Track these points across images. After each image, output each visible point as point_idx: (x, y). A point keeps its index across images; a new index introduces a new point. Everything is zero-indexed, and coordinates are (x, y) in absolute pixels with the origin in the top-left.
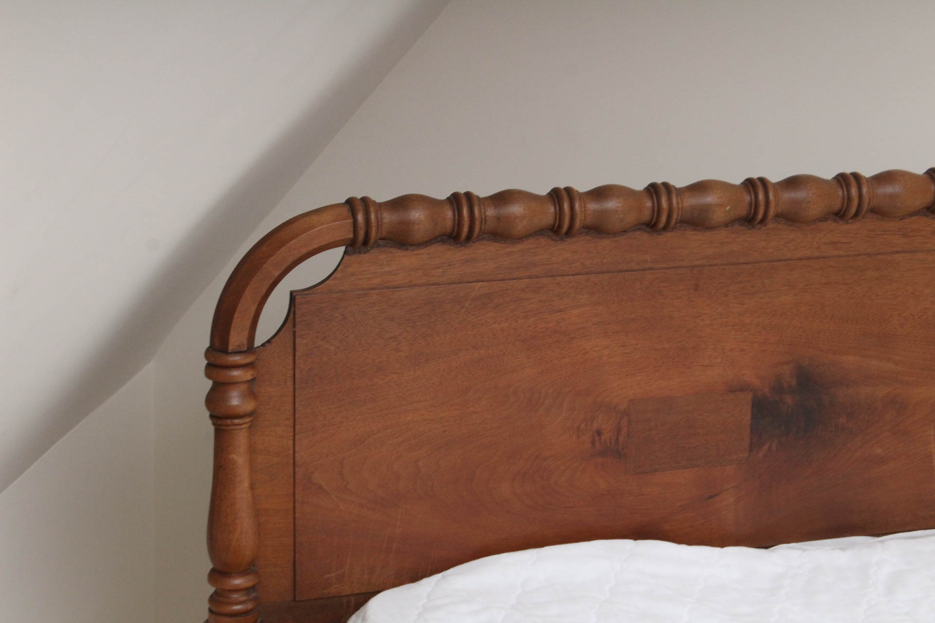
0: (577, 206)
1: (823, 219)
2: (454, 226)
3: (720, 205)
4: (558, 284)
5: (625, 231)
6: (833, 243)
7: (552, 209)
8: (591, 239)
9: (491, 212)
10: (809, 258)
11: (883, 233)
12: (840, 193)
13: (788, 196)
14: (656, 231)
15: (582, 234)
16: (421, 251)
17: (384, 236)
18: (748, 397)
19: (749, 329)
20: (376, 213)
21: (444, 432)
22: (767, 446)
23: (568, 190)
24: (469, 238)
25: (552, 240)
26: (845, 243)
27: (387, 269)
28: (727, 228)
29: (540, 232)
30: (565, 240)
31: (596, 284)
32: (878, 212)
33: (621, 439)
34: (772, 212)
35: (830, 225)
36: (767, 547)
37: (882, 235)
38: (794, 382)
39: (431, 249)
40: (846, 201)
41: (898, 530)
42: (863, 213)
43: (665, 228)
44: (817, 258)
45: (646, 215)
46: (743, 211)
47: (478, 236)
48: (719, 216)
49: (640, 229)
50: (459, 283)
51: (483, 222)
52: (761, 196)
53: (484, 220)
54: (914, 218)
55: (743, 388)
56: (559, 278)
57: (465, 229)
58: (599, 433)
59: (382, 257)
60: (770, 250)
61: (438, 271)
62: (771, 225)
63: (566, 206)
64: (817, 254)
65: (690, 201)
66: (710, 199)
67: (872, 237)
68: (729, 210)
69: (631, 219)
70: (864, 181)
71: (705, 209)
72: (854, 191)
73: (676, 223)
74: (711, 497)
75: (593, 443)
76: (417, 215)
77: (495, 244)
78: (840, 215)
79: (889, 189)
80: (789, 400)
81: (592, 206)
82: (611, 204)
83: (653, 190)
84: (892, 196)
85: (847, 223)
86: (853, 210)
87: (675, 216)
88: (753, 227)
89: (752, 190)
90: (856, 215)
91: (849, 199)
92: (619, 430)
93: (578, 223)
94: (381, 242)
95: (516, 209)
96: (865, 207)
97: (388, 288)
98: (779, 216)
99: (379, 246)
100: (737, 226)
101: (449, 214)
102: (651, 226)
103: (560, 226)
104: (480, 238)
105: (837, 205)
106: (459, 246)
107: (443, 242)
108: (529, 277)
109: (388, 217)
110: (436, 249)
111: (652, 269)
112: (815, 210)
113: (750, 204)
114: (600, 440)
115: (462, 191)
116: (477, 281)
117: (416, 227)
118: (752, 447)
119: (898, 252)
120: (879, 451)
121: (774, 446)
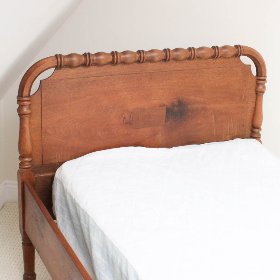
0: (118, 56)
1: (185, 59)
2: (85, 63)
3: (157, 56)
4: (114, 77)
5: (132, 63)
6: (187, 66)
7: (112, 57)
8: (122, 65)
9: (95, 58)
10: (181, 70)
11: (200, 63)
12: (189, 53)
13: (175, 53)
14: (140, 63)
15: (120, 64)
16: (75, 69)
17: (65, 64)
18: (165, 108)
19: (165, 89)
20: (63, 58)
21: (83, 118)
22: (170, 121)
23: (116, 52)
24: (89, 65)
25: (112, 65)
26: (190, 66)
27: (66, 74)
28: (159, 62)
29: (108, 63)
30: (115, 65)
31: (124, 77)
32: (199, 58)
33: (131, 120)
34: (171, 58)
35: (187, 61)
36: (170, 148)
38: (177, 104)
39: (79, 68)
41: (204, 143)
42: (195, 58)
43: (142, 62)
44: (183, 70)
45: (137, 59)
46: (163, 58)
47: (92, 64)
48: (157, 59)
49: (136, 62)
50: (86, 77)
52: (168, 54)
53: (93, 60)
54: (209, 59)
55: (164, 106)
56: (114, 76)
57: (88, 63)
58: (125, 118)
59: (65, 70)
60: (171, 68)
61: (81, 74)
62: (171, 61)
63: (115, 56)
64: (183, 69)
65: (149, 55)
66: (154, 54)
67: (197, 65)
68: (160, 57)
69: (133, 59)
70: (196, 50)
71: (153, 57)
72: (193, 52)
73: (145, 61)
74: (155, 135)
75: (123, 121)
76: (75, 59)
77: (96, 67)
78: (189, 59)
79: (202, 52)
80: (176, 108)
81: (123, 56)
82: (128, 56)
83: (139, 52)
84: (203, 54)
85: (191, 60)
86: (193, 57)
87: (145, 59)
88: (166, 62)
89: (166, 52)
90: (193, 58)
91: (192, 54)
92: (130, 117)
93: (119, 61)
94: (65, 66)
95: (102, 57)
96: (196, 56)
97: (67, 79)
98: (172, 59)
99: (64, 67)
100: (162, 62)
101: (83, 59)
102: (139, 62)
103: (114, 62)
104: (92, 65)
105: (188, 56)
106: (86, 67)
107: (82, 66)
108: (105, 76)
109: (67, 60)
110: (81, 68)
111: (139, 73)
112: (183, 57)
113: (165, 56)
114: (125, 120)
115: (87, 52)
116: (91, 77)
117: (74, 62)
118: (166, 121)
119: (204, 69)
120: (200, 122)
121: (172, 121)
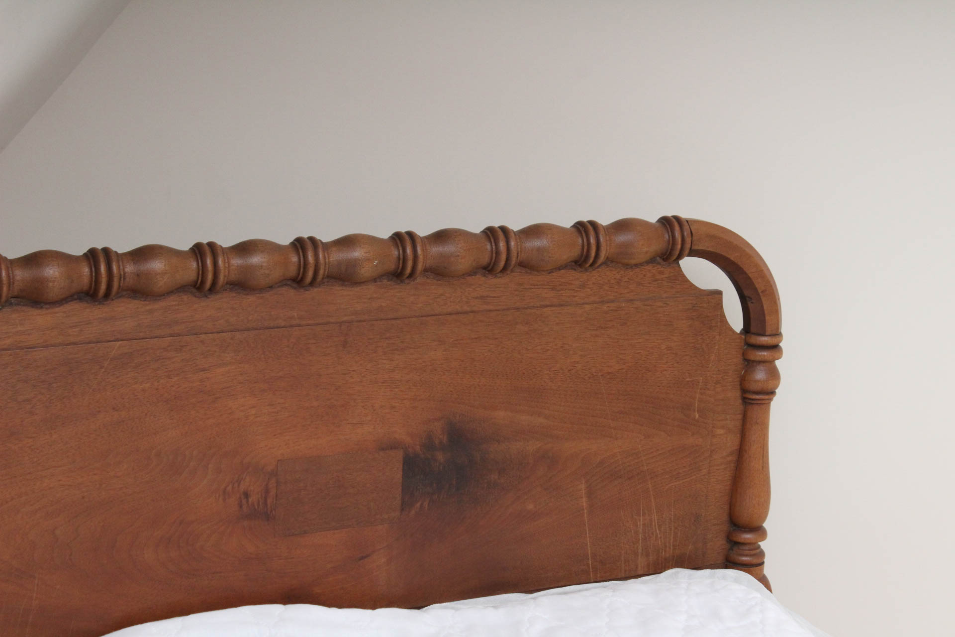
0: (220, 262)
1: (472, 273)
2: (91, 284)
3: (369, 260)
4: (202, 342)
5: (271, 287)
6: (482, 297)
7: (194, 265)
8: (235, 295)
9: (130, 268)
10: (458, 313)
11: (531, 287)
12: (489, 247)
13: (436, 250)
14: (303, 287)
15: (226, 290)
16: (57, 309)
17: (16, 294)
18: (400, 454)
19: (399, 385)
20: (7, 269)
21: (83, 497)
22: (418, 505)
23: (211, 245)
24: (107, 295)
25: (195, 297)
26: (495, 297)
27: (20, 328)
28: (376, 284)
29: (181, 289)
30: (209, 296)
31: (241, 342)
32: (525, 265)
33: (269, 501)
34: (420, 267)
35: (479, 279)
36: (419, 608)
37: (531, 289)
38: (445, 440)
39: (67, 307)
40: (494, 255)
41: (551, 586)
42: (512, 267)
43: (312, 284)
44: (466, 313)
45: (292, 271)
46: (391, 266)
47: (118, 293)
48: (366, 271)
49: (286, 285)
50: (98, 342)
51: (122, 279)
52: (409, 251)
53: (122, 277)
54: (563, 271)
55: (393, 446)
56: (203, 336)
57: (103, 287)
58: (246, 495)
59: (14, 316)
60: (420, 305)
61: (74, 330)
62: (419, 280)
63: (209, 262)
64: (466, 308)
65: (336, 256)
66: (358, 253)
67: (521, 291)
68: (377, 263)
69: (277, 274)
70: (512, 235)
71: (353, 264)
72: (502, 245)
73: (323, 278)
74: (362, 558)
75: (241, 506)
76: (52, 272)
77: (136, 301)
78: (489, 269)
79: (536, 243)
80: (440, 457)
81: (236, 262)
82: (256, 260)
83: (299, 244)
84: (539, 250)
85: (496, 277)
86: (502, 264)
87: (321, 272)
88: (402, 281)
89: (399, 245)
90: (505, 269)
91: (498, 253)
92: (267, 491)
93: (222, 279)
94: (13, 300)
95: (157, 265)
96: (514, 261)
97: (21, 348)
98: (426, 270)
99: (11, 304)
100: (385, 281)
101: (86, 270)
102: (298, 281)
103: (203, 282)
104: (119, 295)
105: (485, 259)
106: (96, 303)
107: (80, 299)
108: (171, 335)
109: (20, 274)
110: (74, 307)
111: (299, 325)
112: (464, 264)
113: (399, 258)
114: (247, 502)
115: (100, 247)
116: (117, 340)
117: (51, 284)
118: (405, 506)
119: (547, 306)
120: (530, 506)
121: (426, 504)
